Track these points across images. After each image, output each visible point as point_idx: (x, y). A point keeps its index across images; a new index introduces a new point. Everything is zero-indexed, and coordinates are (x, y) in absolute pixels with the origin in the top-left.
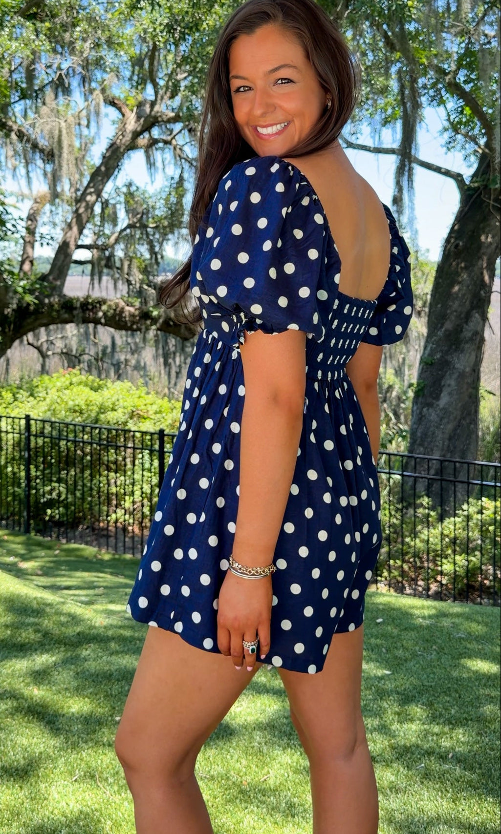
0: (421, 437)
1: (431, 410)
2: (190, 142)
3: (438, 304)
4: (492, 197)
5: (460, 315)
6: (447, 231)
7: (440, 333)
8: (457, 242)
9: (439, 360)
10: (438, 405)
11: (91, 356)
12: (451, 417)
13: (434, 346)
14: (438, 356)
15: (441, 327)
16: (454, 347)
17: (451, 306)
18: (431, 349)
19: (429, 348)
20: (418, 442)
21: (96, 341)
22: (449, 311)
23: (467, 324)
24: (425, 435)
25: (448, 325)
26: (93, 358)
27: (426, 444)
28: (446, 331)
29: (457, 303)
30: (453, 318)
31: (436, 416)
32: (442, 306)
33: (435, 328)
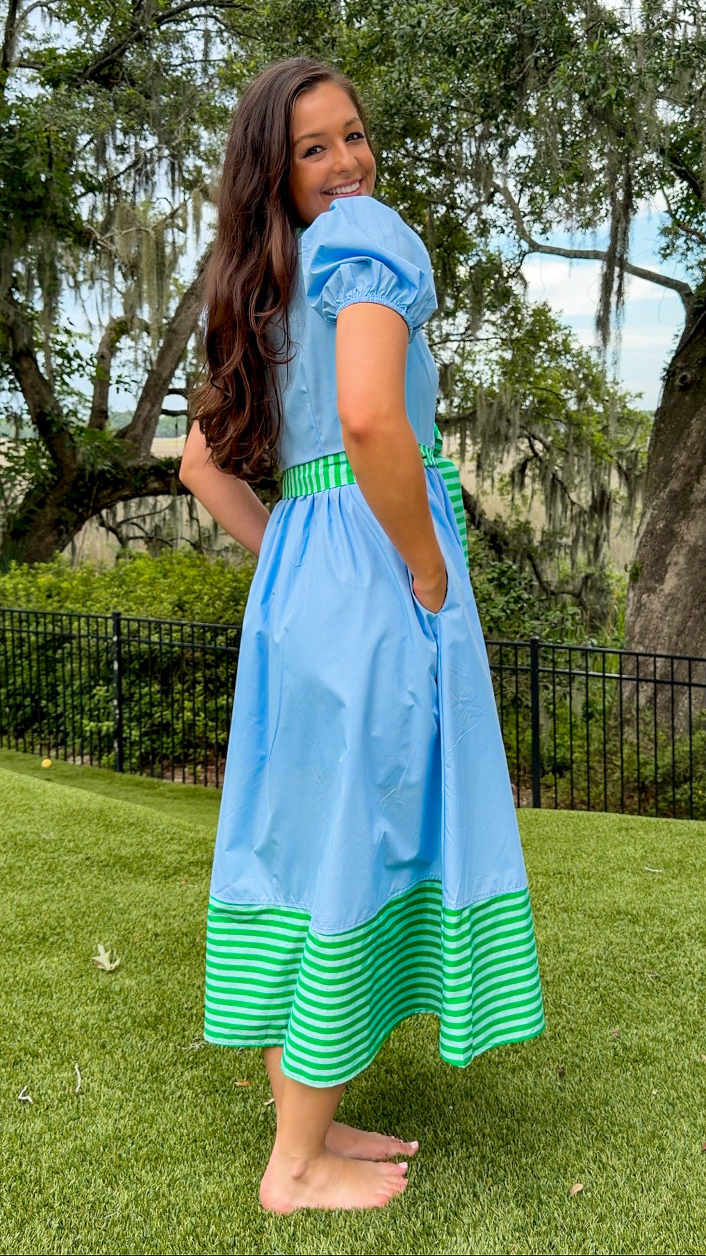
0: (641, 633)
1: (652, 597)
5: (689, 471)
7: (663, 495)
8: (684, 372)
9: (663, 530)
10: (661, 590)
12: (679, 605)
14: (661, 525)
15: (665, 487)
16: (681, 513)
17: (676, 459)
18: (651, 516)
19: (648, 515)
20: (636, 640)
22: (674, 466)
23: (699, 483)
24: (645, 629)
25: (675, 485)
27: (647, 641)
28: (671, 491)
29: (684, 454)
30: (680, 475)
31: (659, 605)
32: (664, 460)
33: (656, 488)
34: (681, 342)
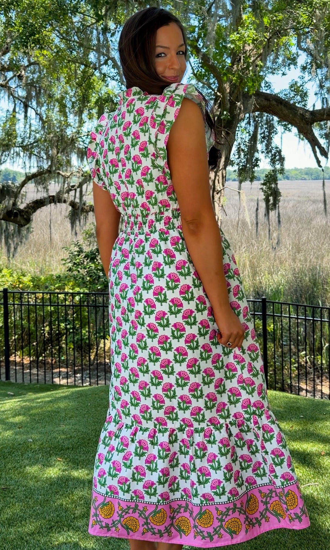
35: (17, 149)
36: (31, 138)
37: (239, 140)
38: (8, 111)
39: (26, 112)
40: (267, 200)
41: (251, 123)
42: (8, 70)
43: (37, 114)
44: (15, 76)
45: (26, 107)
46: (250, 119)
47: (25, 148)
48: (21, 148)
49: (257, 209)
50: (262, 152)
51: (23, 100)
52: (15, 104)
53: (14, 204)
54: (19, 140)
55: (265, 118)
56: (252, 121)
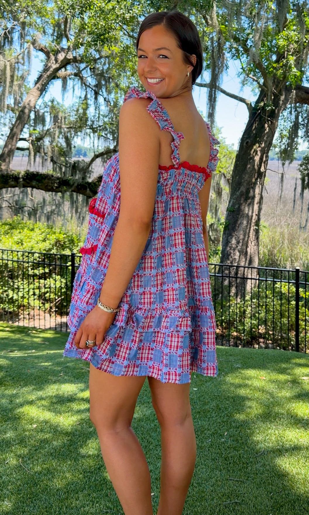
1: (232, 238)
2: (91, 75)
3: (237, 176)
4: (267, 115)
5: (249, 183)
6: (242, 134)
7: (238, 193)
8: (248, 140)
9: (236, 209)
10: (236, 235)
11: (30, 208)
13: (235, 201)
14: (236, 206)
15: (239, 190)
16: (245, 201)
17: (244, 178)
18: (233, 202)
19: (231, 202)
20: (225, 257)
21: (33, 199)
22: (243, 181)
25: (243, 189)
26: (31, 209)
28: (241, 192)
29: (247, 176)
30: (245, 184)
31: (235, 241)
32: (239, 178)
33: (235, 190)
34: (247, 126)
35: (88, 131)
36: (100, 122)
37: (282, 127)
38: (80, 97)
39: (96, 98)
40: (303, 180)
41: (293, 112)
42: (81, 62)
43: (105, 100)
44: (87, 67)
45: (96, 94)
46: (291, 109)
47: (94, 131)
48: (91, 130)
49: (295, 189)
50: (302, 138)
51: (94, 88)
52: (86, 92)
53: (84, 178)
54: (89, 123)
55: (305, 108)
56: (293, 110)
